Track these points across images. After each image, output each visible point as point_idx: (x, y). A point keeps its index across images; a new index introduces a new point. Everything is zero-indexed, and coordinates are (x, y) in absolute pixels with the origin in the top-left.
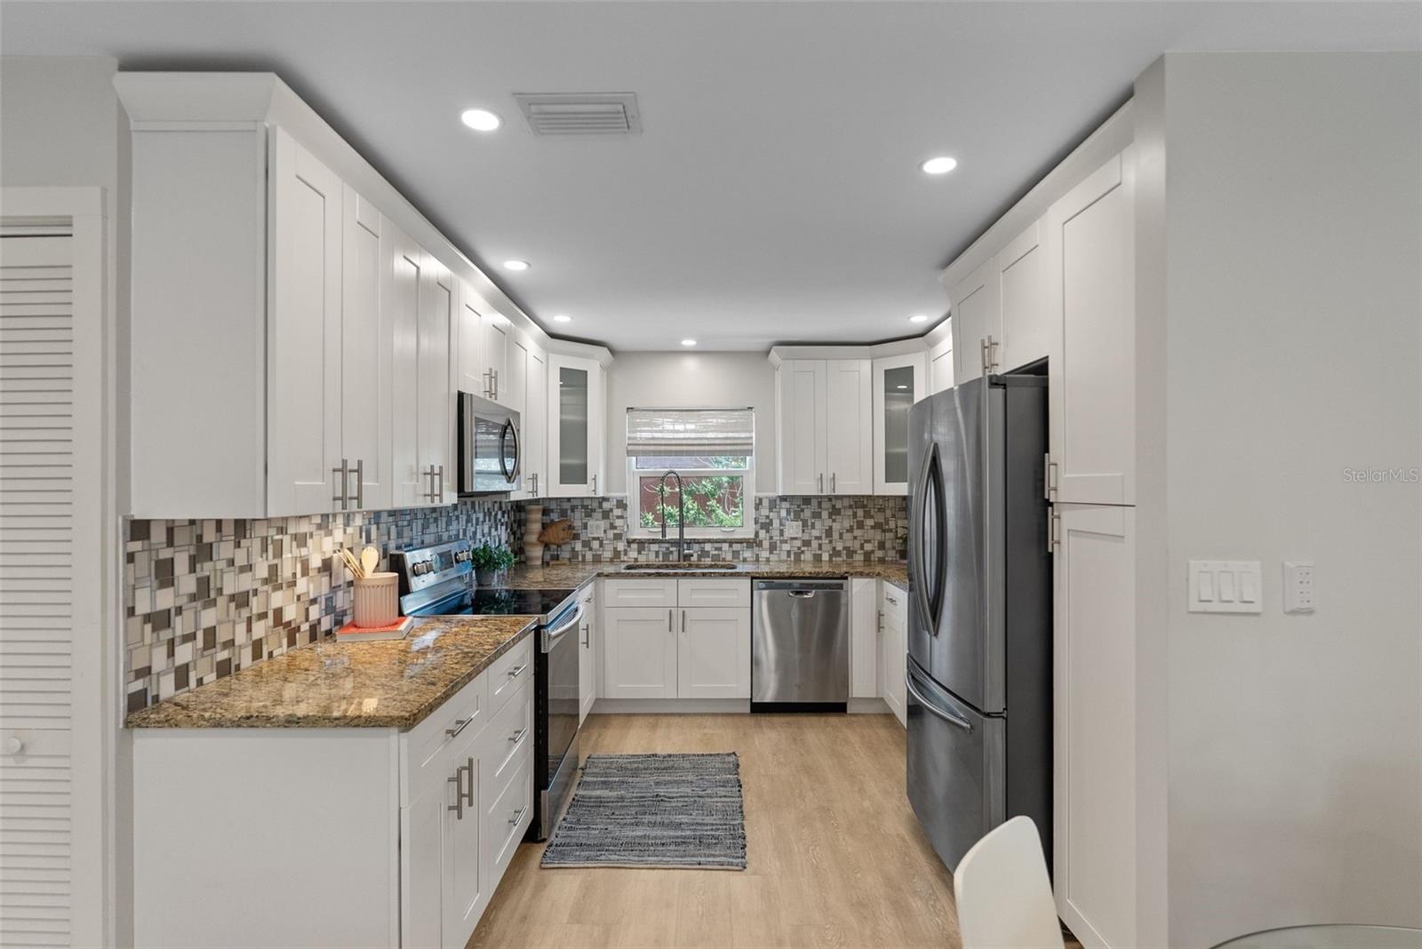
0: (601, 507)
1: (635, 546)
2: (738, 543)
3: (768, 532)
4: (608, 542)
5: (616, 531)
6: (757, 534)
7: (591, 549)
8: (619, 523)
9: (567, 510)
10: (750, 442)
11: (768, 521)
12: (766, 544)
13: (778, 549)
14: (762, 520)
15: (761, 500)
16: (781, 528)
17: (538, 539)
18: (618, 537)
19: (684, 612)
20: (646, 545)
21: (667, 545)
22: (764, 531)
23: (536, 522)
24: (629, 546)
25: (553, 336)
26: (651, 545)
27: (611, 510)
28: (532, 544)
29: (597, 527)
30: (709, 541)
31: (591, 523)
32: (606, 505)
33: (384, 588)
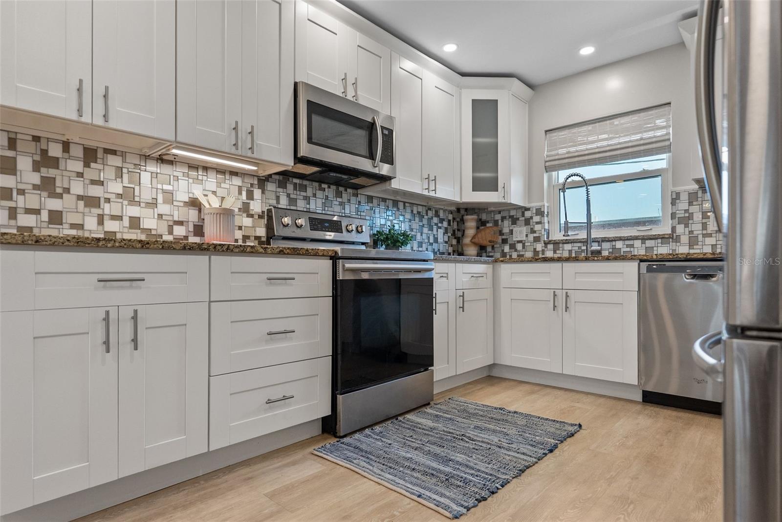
0: (523, 215)
1: (550, 246)
2: (651, 239)
3: (686, 226)
4: (529, 244)
5: (535, 235)
6: (674, 229)
7: (516, 250)
8: (537, 227)
9: (498, 220)
10: (667, 137)
11: (687, 215)
12: (685, 239)
13: (700, 243)
14: (680, 214)
15: (678, 194)
16: (704, 221)
17: (471, 241)
18: (537, 239)
19: (567, 293)
20: (561, 245)
21: (579, 245)
22: (683, 225)
23: (471, 228)
24: (546, 247)
25: (464, 74)
26: (565, 245)
27: (531, 218)
28: (467, 245)
29: (520, 233)
30: (620, 239)
31: (516, 229)
32: (528, 214)
33: (215, 215)
